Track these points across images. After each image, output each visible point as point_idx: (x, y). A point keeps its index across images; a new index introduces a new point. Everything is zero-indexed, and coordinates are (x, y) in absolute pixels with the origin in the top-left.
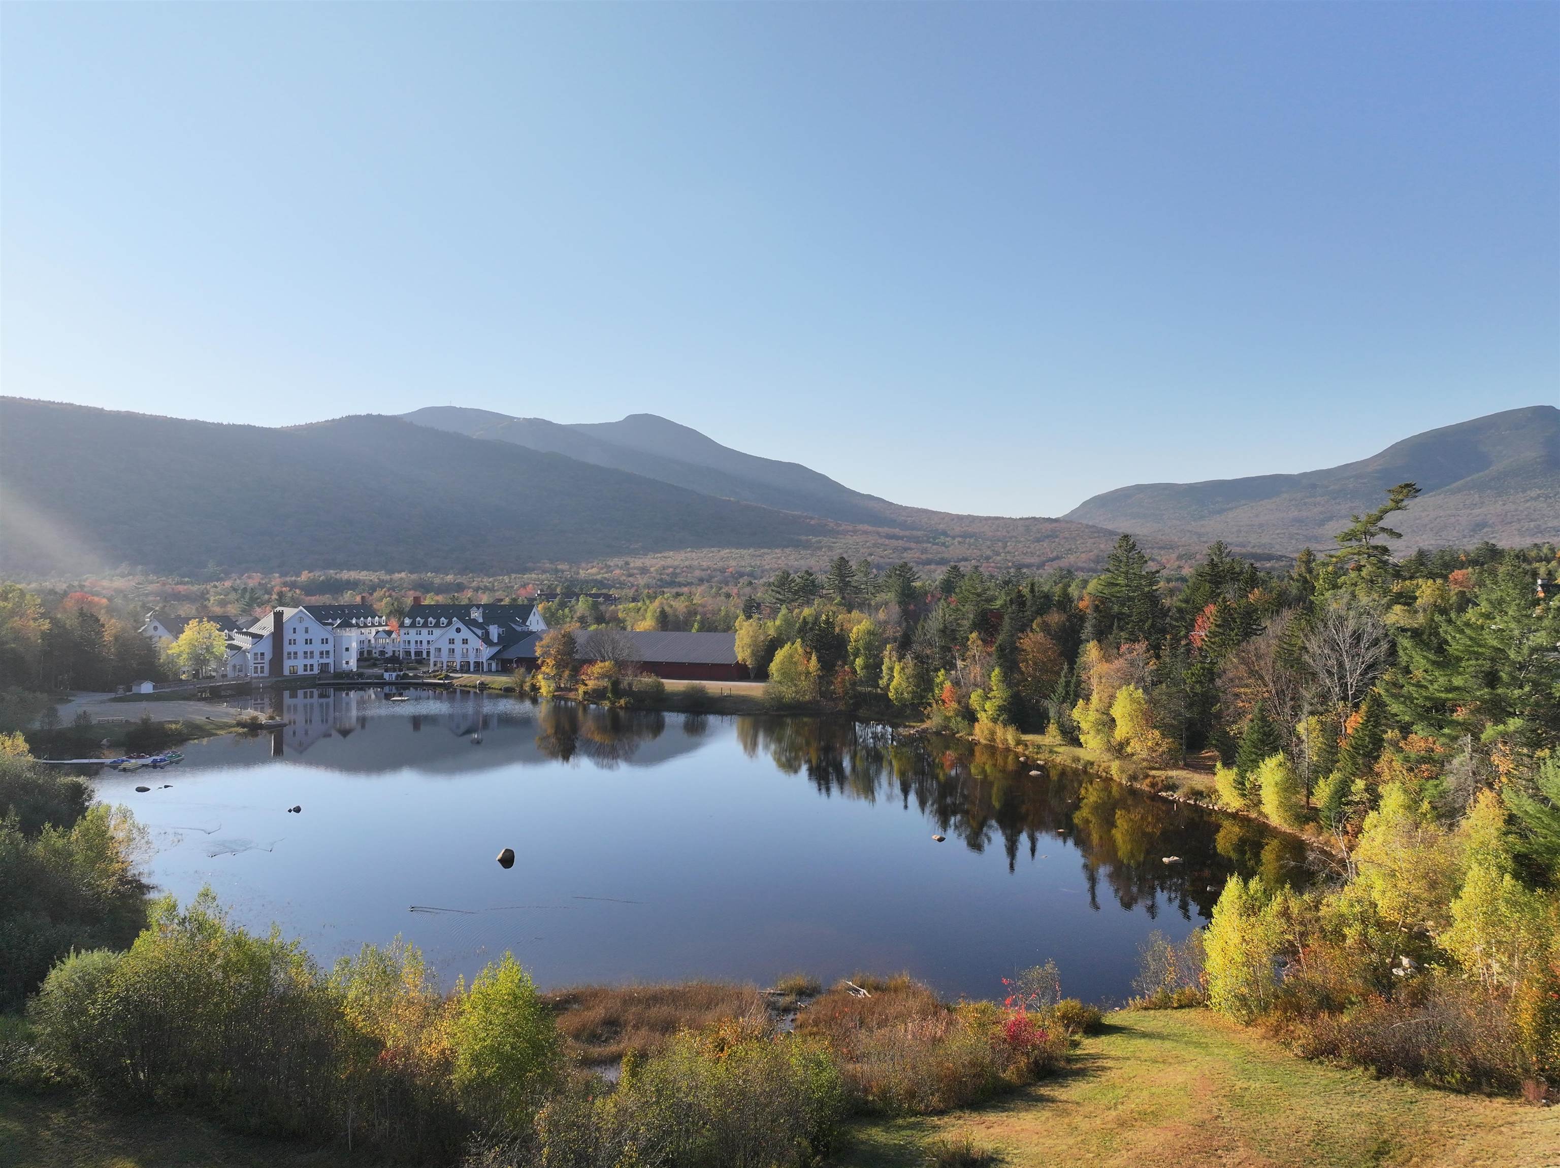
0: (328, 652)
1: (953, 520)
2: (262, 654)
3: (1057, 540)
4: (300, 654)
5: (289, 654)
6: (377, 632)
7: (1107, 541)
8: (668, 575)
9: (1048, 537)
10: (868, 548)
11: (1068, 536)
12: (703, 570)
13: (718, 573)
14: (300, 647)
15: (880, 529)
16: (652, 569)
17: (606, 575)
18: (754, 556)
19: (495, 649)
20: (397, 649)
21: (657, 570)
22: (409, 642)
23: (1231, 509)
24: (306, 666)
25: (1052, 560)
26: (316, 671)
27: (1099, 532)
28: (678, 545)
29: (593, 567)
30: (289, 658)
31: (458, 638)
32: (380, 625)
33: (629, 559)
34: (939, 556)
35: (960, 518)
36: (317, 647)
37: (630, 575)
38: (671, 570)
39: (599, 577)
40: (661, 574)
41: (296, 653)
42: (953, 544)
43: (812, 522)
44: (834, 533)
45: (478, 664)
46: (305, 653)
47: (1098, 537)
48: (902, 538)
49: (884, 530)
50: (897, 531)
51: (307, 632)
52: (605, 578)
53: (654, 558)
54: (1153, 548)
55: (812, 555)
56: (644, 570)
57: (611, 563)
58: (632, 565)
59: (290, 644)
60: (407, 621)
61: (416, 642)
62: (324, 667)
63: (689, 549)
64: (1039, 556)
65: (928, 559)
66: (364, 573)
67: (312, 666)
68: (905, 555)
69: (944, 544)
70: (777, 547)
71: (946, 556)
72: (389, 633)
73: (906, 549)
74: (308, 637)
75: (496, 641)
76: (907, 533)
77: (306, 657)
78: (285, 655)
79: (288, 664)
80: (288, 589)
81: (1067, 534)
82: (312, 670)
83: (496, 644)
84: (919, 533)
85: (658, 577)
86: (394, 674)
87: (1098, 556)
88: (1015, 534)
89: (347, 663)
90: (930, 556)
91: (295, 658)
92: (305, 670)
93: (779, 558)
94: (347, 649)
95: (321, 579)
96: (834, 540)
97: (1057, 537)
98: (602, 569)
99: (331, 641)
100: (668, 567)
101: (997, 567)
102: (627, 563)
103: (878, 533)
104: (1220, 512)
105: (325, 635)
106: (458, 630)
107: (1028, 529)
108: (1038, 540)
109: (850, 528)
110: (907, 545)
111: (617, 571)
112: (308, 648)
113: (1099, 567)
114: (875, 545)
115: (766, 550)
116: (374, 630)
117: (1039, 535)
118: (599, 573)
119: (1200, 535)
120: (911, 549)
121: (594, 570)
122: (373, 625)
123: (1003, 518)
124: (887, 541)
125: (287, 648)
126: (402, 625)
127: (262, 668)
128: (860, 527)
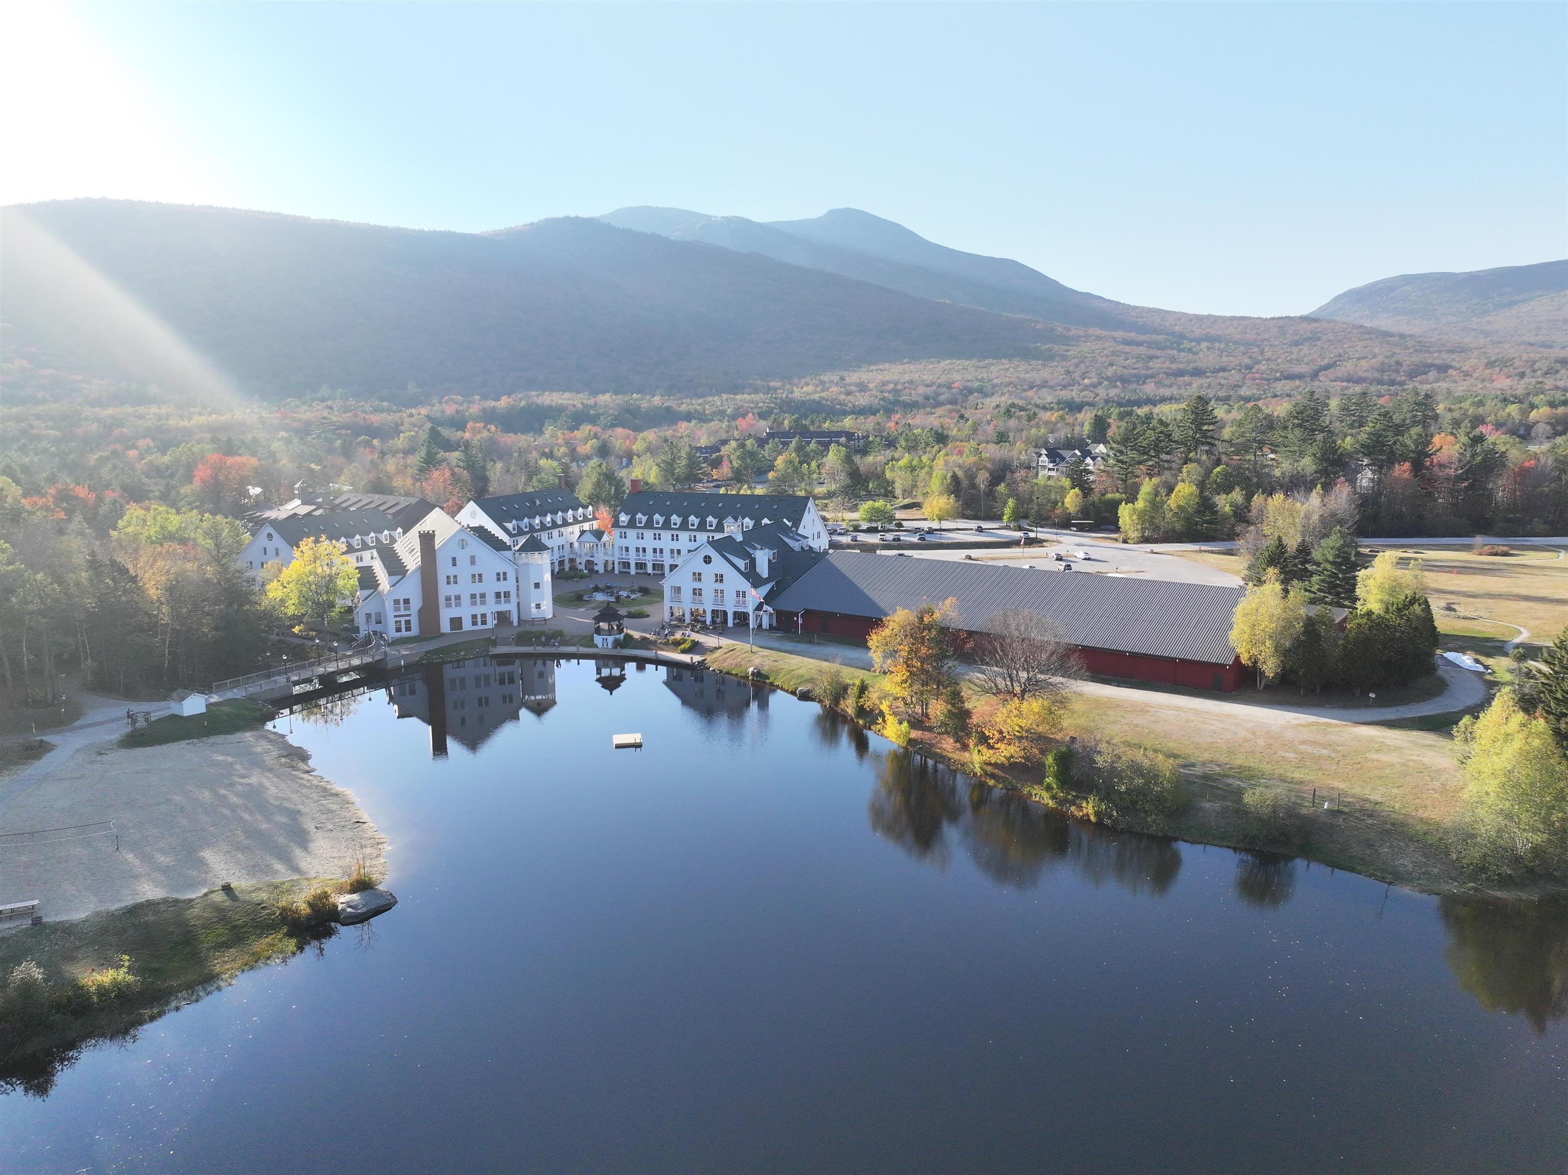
0: (507, 594)
1: (1191, 320)
2: (407, 601)
3: (1319, 343)
4: (466, 599)
5: (448, 599)
6: (583, 532)
7: (1381, 344)
8: (890, 392)
9: (1307, 339)
10: (1107, 356)
11: (1332, 338)
12: (928, 386)
13: (944, 389)
14: (465, 588)
15: (1115, 334)
16: (871, 386)
17: (823, 394)
18: (978, 367)
19: (765, 589)
20: (610, 559)
21: (876, 387)
22: (627, 549)
23: (1524, 301)
24: (474, 617)
25: (1327, 368)
26: (491, 623)
27: (1369, 333)
28: (894, 356)
29: (807, 384)
30: (449, 605)
31: (708, 572)
32: (586, 519)
33: (845, 374)
34: (1192, 365)
35: (1200, 319)
36: (490, 586)
37: (849, 393)
38: (891, 386)
39: (816, 397)
40: (882, 392)
41: (458, 598)
42: (1201, 350)
43: (1038, 326)
44: (1065, 340)
45: (742, 618)
46: (473, 596)
47: (1370, 339)
48: (1139, 344)
49: (1120, 334)
50: (1133, 335)
51: (473, 562)
52: (823, 398)
53: (868, 371)
54: (1440, 352)
55: (1044, 365)
56: (862, 387)
57: (825, 378)
58: (848, 381)
59: (448, 583)
60: (624, 518)
61: (637, 549)
62: (503, 617)
63: (906, 360)
64: (1308, 364)
65: (1179, 369)
66: (567, 395)
67: (484, 616)
68: (1151, 364)
69: (1190, 350)
70: (1005, 356)
71: (1199, 364)
72: (598, 534)
73: (1151, 358)
74: (476, 570)
75: (765, 574)
76: (1146, 337)
77: (474, 603)
78: (442, 601)
79: (446, 615)
80: (482, 425)
81: (1331, 336)
82: (484, 622)
83: (767, 581)
84: (1160, 338)
85: (880, 395)
86: (611, 639)
87: (1383, 364)
88: (1267, 336)
89: (538, 606)
90: (1181, 366)
91: (458, 605)
92: (474, 623)
93: (1007, 370)
94: (537, 586)
95: (521, 405)
96: (1065, 347)
97: (1319, 339)
98: (817, 386)
99: (511, 576)
100: (889, 382)
101: (1262, 379)
102: (842, 379)
103: (1114, 339)
104: (1510, 304)
105: (502, 567)
106: (707, 560)
107: (1281, 329)
108: (1296, 344)
109: (1081, 333)
110: (1151, 352)
111: (834, 389)
112: (478, 589)
113: (1385, 377)
114: (1114, 353)
115: (991, 361)
116: (576, 529)
117: (1296, 338)
118: (815, 392)
119: (1487, 334)
120: (1157, 358)
121: (810, 388)
122: (576, 521)
123: (1250, 318)
124: (1127, 349)
125: (444, 590)
126: (616, 524)
127: (408, 622)
128: (1091, 331)
